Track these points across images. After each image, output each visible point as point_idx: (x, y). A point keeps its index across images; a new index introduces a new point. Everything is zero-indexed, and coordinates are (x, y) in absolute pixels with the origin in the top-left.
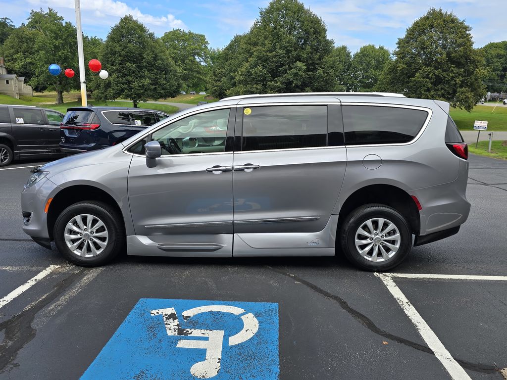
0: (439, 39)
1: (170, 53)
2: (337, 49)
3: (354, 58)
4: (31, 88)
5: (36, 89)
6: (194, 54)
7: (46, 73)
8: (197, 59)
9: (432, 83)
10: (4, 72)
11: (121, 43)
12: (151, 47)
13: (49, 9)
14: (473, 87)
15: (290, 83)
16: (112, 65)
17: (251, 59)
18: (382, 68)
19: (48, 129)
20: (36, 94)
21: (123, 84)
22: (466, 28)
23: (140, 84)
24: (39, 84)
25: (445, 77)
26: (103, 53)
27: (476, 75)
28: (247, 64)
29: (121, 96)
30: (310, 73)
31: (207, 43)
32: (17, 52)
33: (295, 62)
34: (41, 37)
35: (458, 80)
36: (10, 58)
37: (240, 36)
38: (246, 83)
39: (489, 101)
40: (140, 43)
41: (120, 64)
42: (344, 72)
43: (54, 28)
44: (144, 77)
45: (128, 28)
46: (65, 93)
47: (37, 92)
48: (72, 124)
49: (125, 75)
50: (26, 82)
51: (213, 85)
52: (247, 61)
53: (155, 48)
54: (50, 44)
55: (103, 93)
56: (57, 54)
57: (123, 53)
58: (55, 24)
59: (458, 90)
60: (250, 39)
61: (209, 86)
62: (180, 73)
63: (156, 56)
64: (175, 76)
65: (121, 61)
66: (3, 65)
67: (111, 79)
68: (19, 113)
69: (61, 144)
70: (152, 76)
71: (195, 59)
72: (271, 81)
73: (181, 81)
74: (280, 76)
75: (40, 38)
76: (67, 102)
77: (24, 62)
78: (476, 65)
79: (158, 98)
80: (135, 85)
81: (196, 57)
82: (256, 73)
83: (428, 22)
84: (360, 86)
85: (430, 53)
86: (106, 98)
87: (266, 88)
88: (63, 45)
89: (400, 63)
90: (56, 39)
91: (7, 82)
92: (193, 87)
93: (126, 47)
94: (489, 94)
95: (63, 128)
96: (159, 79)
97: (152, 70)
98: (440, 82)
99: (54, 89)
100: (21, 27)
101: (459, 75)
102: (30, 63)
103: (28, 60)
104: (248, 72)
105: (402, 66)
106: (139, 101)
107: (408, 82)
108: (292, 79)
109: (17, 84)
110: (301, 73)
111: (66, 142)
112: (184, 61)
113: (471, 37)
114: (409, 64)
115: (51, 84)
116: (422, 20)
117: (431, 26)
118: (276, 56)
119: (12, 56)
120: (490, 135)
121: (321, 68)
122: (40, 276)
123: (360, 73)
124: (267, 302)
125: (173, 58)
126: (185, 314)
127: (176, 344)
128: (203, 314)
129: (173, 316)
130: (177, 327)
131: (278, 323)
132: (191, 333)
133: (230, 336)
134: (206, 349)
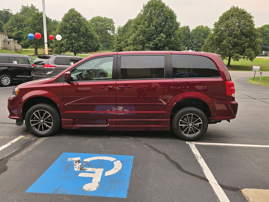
1: (94, 28)
3: (192, 32)
4: (21, 46)
9: (232, 46)
10: (7, 37)
11: (69, 22)
13: (31, 4)
14: (254, 48)
15: (157, 45)
17: (137, 32)
20: (23, 50)
21: (69, 45)
22: (251, 17)
23: (78, 45)
25: (239, 43)
27: (256, 42)
28: (134, 35)
30: (168, 39)
31: (114, 23)
32: (14, 27)
33: (161, 33)
35: (246, 44)
36: (11, 30)
37: (132, 20)
38: (133, 44)
39: (264, 56)
40: (78, 23)
41: (69, 34)
42: (186, 39)
44: (81, 41)
45: (73, 15)
46: (38, 49)
47: (24, 48)
50: (18, 43)
51: (117, 45)
52: (135, 33)
53: (86, 25)
54: (32, 22)
55: (59, 49)
57: (71, 28)
58: (34, 12)
59: (246, 50)
60: (136, 21)
63: (87, 30)
64: (96, 40)
65: (70, 32)
66: (6, 34)
67: (63, 42)
70: (85, 40)
73: (100, 43)
74: (151, 41)
76: (39, 54)
77: (18, 32)
78: (256, 37)
81: (108, 30)
82: (139, 39)
83: (231, 13)
85: (231, 30)
89: (215, 35)
91: (9, 43)
93: (72, 25)
94: (264, 52)
96: (88, 42)
97: (85, 37)
98: (237, 46)
99: (33, 47)
100: (17, 14)
101: (247, 42)
102: (21, 33)
103: (20, 31)
104: (135, 39)
105: (216, 37)
107: (219, 45)
108: (158, 43)
109: (13, 44)
110: (162, 39)
112: (102, 33)
113: (254, 22)
114: (220, 36)
115: (31, 44)
116: (227, 12)
117: (232, 15)
118: (150, 30)
120: (261, 73)
121: (173, 36)
122: (14, 141)
123: (195, 40)
124: (128, 155)
125: (96, 31)
126: (85, 160)
127: (78, 175)
128: (94, 160)
129: (79, 161)
130: (80, 167)
131: (132, 165)
132: (86, 170)
133: (106, 171)
134: (93, 178)
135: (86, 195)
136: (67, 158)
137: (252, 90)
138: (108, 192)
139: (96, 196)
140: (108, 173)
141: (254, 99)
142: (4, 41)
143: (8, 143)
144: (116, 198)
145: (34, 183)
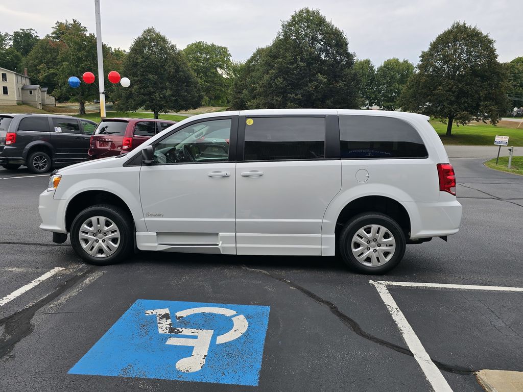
1: (192, 66)
2: (361, 63)
3: (378, 71)
4: (54, 98)
5: (59, 100)
6: (217, 66)
8: (220, 71)
9: (455, 96)
10: (28, 82)
11: (143, 54)
12: (174, 58)
13: (73, 20)
17: (272, 71)
18: (406, 81)
20: (58, 105)
22: (490, 42)
23: (161, 96)
25: (468, 91)
26: (126, 65)
28: (268, 76)
29: (143, 107)
30: (331, 86)
31: (229, 55)
32: (41, 62)
33: (317, 74)
36: (34, 69)
37: (263, 49)
38: (266, 95)
39: (516, 116)
41: (142, 75)
42: (368, 85)
43: (78, 39)
44: (165, 88)
45: (151, 39)
47: (60, 103)
49: (147, 86)
50: (49, 93)
51: (235, 97)
53: (177, 59)
54: (73, 55)
55: (124, 104)
56: (81, 65)
57: (145, 64)
58: (78, 35)
59: (482, 103)
60: (271, 52)
61: (230, 98)
62: (202, 85)
63: (178, 67)
65: (143, 72)
66: (26, 76)
67: (133, 90)
70: (174, 87)
71: (217, 71)
72: (291, 93)
74: (300, 88)
75: (64, 49)
76: (89, 113)
77: (48, 72)
80: (157, 96)
81: (218, 69)
82: (277, 85)
83: (451, 36)
84: (383, 100)
86: (127, 109)
88: (86, 57)
89: (423, 75)
90: (79, 50)
91: (31, 93)
92: (215, 99)
93: (147, 59)
94: (516, 109)
96: (180, 91)
97: (173, 82)
98: (463, 96)
99: (77, 100)
100: (46, 38)
101: (483, 88)
102: (53, 74)
103: (52, 71)
104: (269, 84)
105: (424, 79)
106: (160, 112)
108: (312, 92)
109: (39, 95)
110: (321, 85)
112: (206, 74)
113: (496, 50)
114: (431, 77)
115: (74, 95)
116: (446, 33)
117: (455, 40)
118: (296, 68)
119: (36, 66)
120: (510, 150)
121: (342, 81)
122: (44, 277)
123: (384, 87)
124: (260, 305)
125: (195, 70)
126: (178, 314)
127: (166, 342)
128: (195, 315)
129: (166, 316)
130: (169, 326)
131: (267, 325)
132: (181, 332)
133: (218, 335)
134: (193, 347)
135: (181, 379)
136: (144, 309)
137: (495, 182)
138: (223, 374)
139: (201, 383)
140: (222, 339)
141: (499, 199)
142: (22, 89)
143: (33, 282)
144: (238, 385)
145: (83, 357)
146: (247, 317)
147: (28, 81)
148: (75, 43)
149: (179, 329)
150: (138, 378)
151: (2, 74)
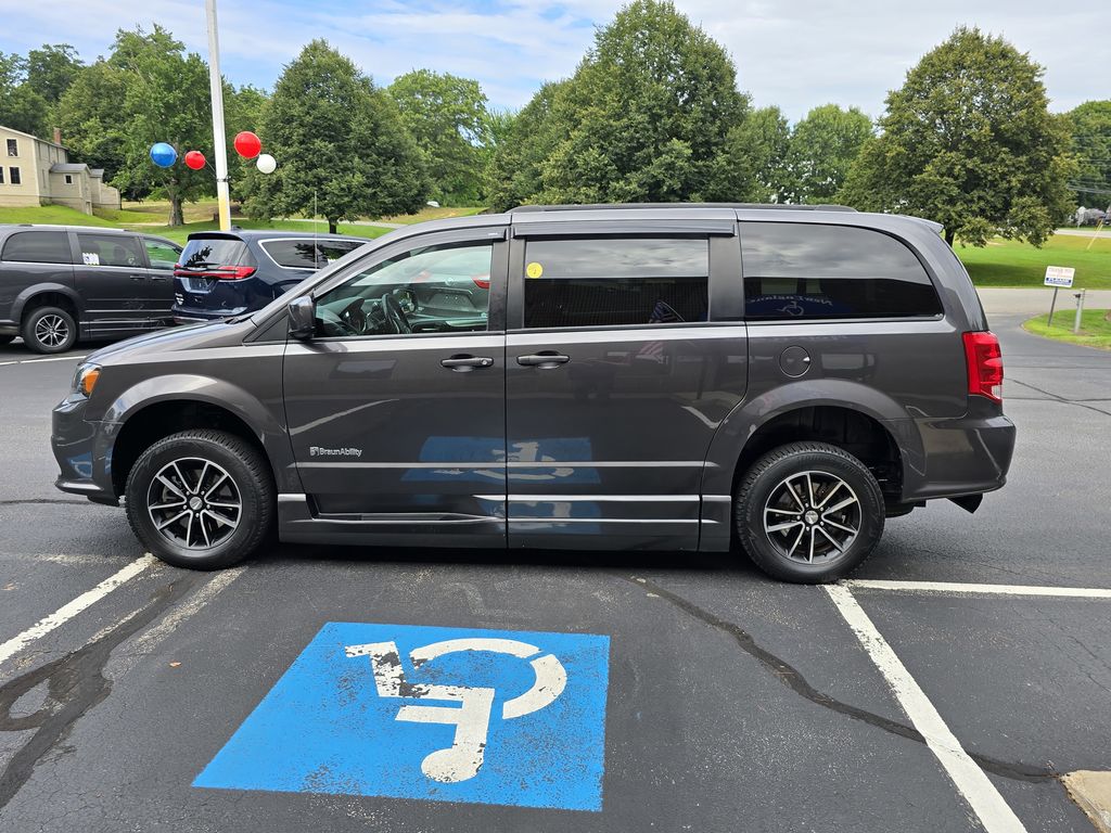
0: (976, 93)
1: (406, 121)
2: (759, 114)
3: (796, 132)
4: (116, 191)
5: (128, 194)
6: (458, 122)
7: (147, 161)
8: (464, 132)
9: (959, 187)
10: (62, 158)
11: (304, 98)
12: (367, 105)
13: (155, 26)
14: (1046, 196)
15: (658, 184)
16: (284, 145)
17: (576, 133)
18: (856, 153)
19: (149, 276)
20: (127, 205)
21: (307, 185)
22: (1033, 70)
23: (344, 186)
24: (133, 183)
25: (987, 175)
26: (267, 120)
27: (1054, 169)
28: (568, 144)
29: (303, 210)
30: (700, 163)
31: (484, 97)
32: (89, 116)
33: (670, 139)
34: (140, 86)
35: (1014, 179)
36: (74, 129)
37: (554, 85)
38: (564, 183)
39: (1083, 225)
40: (342, 99)
41: (301, 143)
42: (774, 161)
43: (165, 66)
44: (352, 170)
45: (319, 66)
46: (186, 204)
47: (129, 201)
48: (198, 266)
49: (312, 166)
50: (106, 179)
51: (497, 188)
52: (569, 138)
53: (374, 109)
54: (156, 100)
55: (266, 204)
56: (172, 121)
57: (309, 119)
58: (166, 58)
59: (1014, 201)
60: (573, 90)
61: (487, 190)
62: (427, 162)
63: (377, 125)
64: (415, 168)
65: (304, 135)
66: (58, 144)
67: (282, 174)
68: (89, 242)
69: (175, 307)
70: (369, 169)
71: (457, 132)
72: (617, 180)
73: (429, 180)
74: (636, 170)
75: (135, 87)
76: (192, 222)
77: (104, 137)
78: (1054, 149)
79: (380, 215)
80: (333, 186)
81: (461, 128)
82: (586, 163)
83: (951, 57)
84: (808, 193)
85: (957, 122)
86: (273, 213)
87: (607, 194)
88: (184, 103)
89: (892, 142)
90: (169, 89)
91: (69, 180)
92: (454, 192)
93: (313, 107)
94: (1082, 210)
95: (180, 275)
96: (383, 174)
97: (368, 156)
98: (976, 186)
99: (165, 195)
100: (97, 64)
101: (1018, 169)
102: (116, 140)
103: (112, 134)
104: (570, 161)
105: (895, 150)
106: (341, 220)
107: (908, 184)
108: (661, 176)
109: (88, 184)
110: (680, 163)
111: (185, 304)
112: (436, 138)
113: (1045, 90)
114: (912, 147)
115: (158, 184)
116: (938, 51)
117: (959, 65)
118: (627, 127)
119: (78, 124)
120: (1078, 296)
121: (724, 152)
122: (123, 575)
123: (807, 165)
124: (588, 633)
125: (413, 131)
126: (417, 654)
127: (395, 715)
128: (452, 655)
129: (390, 659)
130: (398, 681)
131: (606, 676)
132: (427, 693)
133: (506, 700)
134: (455, 726)
135: (436, 797)
136: (343, 644)
137: (1049, 364)
138: (524, 786)
139: (478, 805)
140: (514, 709)
141: (1061, 400)
142: (50, 172)
143: (101, 585)
144: (558, 810)
145: (221, 751)
146: (564, 660)
147: (62, 155)
148: (159, 73)
149: (421, 686)
150: (344, 796)
151: (8, 141)
